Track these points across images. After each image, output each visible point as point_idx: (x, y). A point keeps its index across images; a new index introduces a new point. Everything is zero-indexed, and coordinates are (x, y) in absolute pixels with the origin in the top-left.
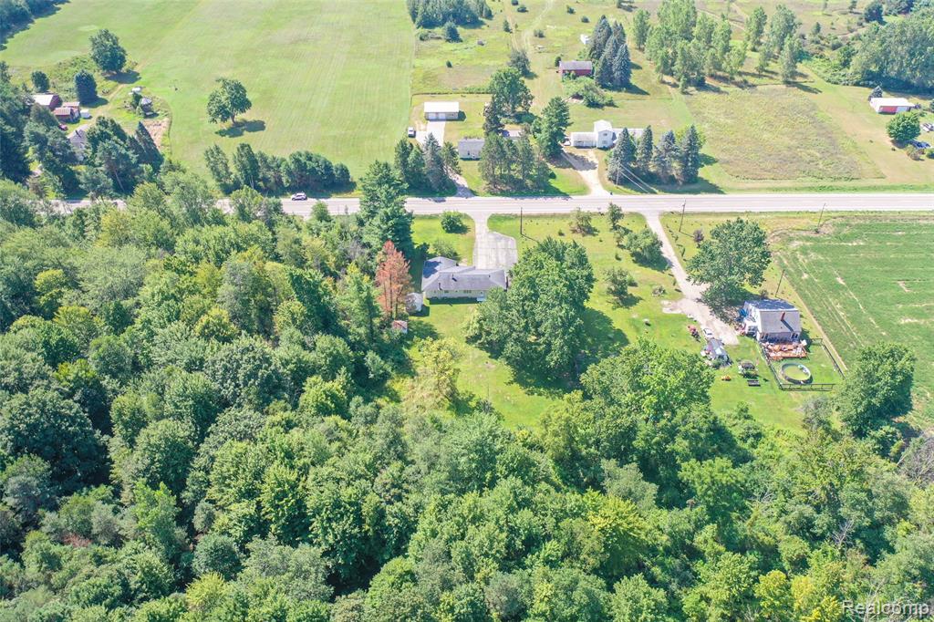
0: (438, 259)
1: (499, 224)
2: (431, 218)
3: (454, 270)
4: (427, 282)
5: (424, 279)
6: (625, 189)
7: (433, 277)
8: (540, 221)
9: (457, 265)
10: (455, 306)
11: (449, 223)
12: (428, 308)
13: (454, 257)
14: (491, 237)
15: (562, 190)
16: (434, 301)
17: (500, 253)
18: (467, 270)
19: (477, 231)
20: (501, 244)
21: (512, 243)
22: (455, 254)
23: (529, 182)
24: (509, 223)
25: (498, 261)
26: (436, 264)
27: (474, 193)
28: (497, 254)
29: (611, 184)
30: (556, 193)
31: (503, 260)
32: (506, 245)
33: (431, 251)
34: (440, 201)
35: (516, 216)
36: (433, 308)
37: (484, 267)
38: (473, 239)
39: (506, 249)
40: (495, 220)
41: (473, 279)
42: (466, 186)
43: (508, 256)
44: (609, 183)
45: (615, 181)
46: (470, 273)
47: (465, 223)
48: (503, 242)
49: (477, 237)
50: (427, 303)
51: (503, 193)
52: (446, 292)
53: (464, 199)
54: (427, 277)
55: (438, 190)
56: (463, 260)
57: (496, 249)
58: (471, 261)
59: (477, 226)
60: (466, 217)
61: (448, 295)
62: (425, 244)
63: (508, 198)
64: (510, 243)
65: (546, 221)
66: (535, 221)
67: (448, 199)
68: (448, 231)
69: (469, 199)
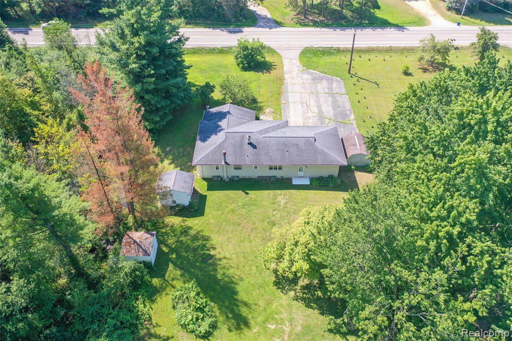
0: (224, 108)
1: (315, 59)
2: (222, 51)
3: (252, 128)
4: (203, 150)
5: (199, 143)
6: (473, 20)
7: (215, 140)
8: (372, 56)
9: (257, 119)
10: (253, 194)
11: (246, 57)
12: (203, 198)
13: (252, 105)
14: (306, 76)
15: (391, 21)
16: (215, 183)
17: (322, 100)
18: (274, 128)
19: (286, 68)
20: (323, 86)
21: (338, 86)
22: (254, 101)
23: (347, 13)
24: (328, 59)
25: (321, 112)
26: (222, 116)
27: (279, 24)
28: (318, 101)
29: (453, 14)
30: (384, 24)
31: (328, 110)
32: (330, 88)
33: (216, 95)
34: (235, 32)
35: (339, 51)
36: (214, 197)
37: (300, 122)
38: (281, 80)
39: (331, 94)
40: (310, 55)
41: (286, 145)
42: (269, 16)
43: (335, 105)
44: (449, 13)
45: (458, 11)
46: (279, 133)
47: (269, 58)
48: (325, 84)
49: (286, 76)
50: (202, 188)
51: (316, 24)
52: (238, 168)
53: (267, 29)
54: (204, 140)
55: (233, 20)
56: (267, 110)
57: (316, 94)
58: (278, 112)
59: (286, 62)
60: (271, 50)
61: (241, 174)
62: (207, 85)
63: (323, 29)
64: (334, 85)
65: (380, 57)
66: (366, 57)
67: (245, 29)
68: (245, 69)
69: (274, 30)
